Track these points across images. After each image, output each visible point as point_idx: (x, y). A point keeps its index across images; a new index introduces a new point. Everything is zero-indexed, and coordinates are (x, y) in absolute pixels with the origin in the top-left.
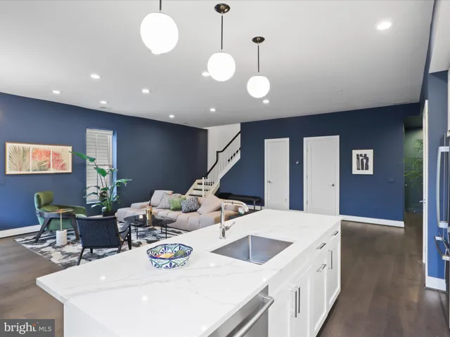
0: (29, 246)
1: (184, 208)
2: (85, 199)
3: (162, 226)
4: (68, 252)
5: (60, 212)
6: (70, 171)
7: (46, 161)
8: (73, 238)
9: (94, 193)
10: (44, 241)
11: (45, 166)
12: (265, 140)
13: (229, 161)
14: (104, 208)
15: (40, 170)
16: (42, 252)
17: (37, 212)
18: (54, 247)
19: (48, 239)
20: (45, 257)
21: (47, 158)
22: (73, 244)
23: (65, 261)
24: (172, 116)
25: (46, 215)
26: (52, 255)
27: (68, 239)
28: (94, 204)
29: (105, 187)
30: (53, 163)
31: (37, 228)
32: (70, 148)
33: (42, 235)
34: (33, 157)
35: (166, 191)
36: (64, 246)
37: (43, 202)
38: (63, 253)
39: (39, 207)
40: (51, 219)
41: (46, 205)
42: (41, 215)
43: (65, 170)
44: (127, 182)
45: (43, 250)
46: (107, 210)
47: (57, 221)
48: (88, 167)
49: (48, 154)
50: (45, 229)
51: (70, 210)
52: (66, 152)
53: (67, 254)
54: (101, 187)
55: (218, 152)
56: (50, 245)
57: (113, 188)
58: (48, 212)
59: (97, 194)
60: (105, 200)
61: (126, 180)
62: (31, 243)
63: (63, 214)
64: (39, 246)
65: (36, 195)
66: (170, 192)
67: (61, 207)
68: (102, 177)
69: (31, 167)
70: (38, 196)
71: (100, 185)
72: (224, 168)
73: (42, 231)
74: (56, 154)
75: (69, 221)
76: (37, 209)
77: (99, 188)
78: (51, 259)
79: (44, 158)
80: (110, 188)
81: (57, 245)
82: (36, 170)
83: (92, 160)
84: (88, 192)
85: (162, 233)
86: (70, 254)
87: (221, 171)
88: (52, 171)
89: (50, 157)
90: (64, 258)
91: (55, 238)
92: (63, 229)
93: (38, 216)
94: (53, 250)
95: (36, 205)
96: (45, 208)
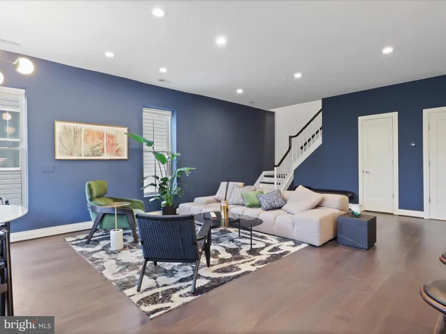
0: (79, 249)
1: (265, 204)
2: (143, 190)
3: (240, 227)
4: (125, 260)
5: (115, 206)
6: (126, 157)
7: (99, 145)
8: (131, 239)
9: (152, 184)
10: (97, 242)
11: (98, 151)
12: (360, 118)
13: (302, 148)
14: (164, 202)
15: (93, 155)
16: (93, 260)
17: (89, 206)
18: (107, 253)
19: (102, 239)
20: (97, 267)
21: (101, 142)
22: (131, 248)
23: (121, 277)
24: (240, 91)
25: (99, 209)
26: (105, 264)
27: (125, 240)
28: (152, 197)
29: (164, 176)
30: (107, 147)
31: (89, 225)
32: (125, 130)
33: (95, 234)
34: (85, 139)
35: (236, 183)
36: (119, 251)
37: (95, 194)
38: (119, 263)
39: (91, 200)
40: (104, 215)
41: (99, 197)
42: (93, 209)
43: (120, 156)
44: (190, 171)
45: (95, 256)
46: (167, 204)
47: (111, 217)
48: (145, 154)
49: (101, 136)
50: (98, 227)
51: (127, 204)
52: (121, 134)
53: (123, 264)
54: (160, 177)
55: (290, 137)
56: (103, 250)
57: (173, 178)
58: (101, 205)
59: (155, 185)
60: (165, 192)
61: (190, 168)
62: (82, 245)
63: (118, 209)
64: (90, 250)
65: (87, 183)
66: (241, 184)
67: (115, 200)
68: (162, 165)
69: (83, 151)
70: (89, 185)
71: (158, 174)
72: (298, 157)
73: (95, 230)
74: (111, 137)
75: (125, 217)
76: (89, 202)
77: (158, 178)
78: (103, 272)
79: (97, 141)
80: (170, 178)
81: (111, 249)
82: (88, 155)
83: (150, 144)
84: (146, 182)
85: (240, 237)
86: (128, 266)
87: (295, 160)
88: (106, 156)
89: (103, 140)
90: (120, 271)
91: (108, 238)
92: (119, 228)
93: (90, 210)
94: (106, 256)
95: (88, 197)
96: (99, 201)
